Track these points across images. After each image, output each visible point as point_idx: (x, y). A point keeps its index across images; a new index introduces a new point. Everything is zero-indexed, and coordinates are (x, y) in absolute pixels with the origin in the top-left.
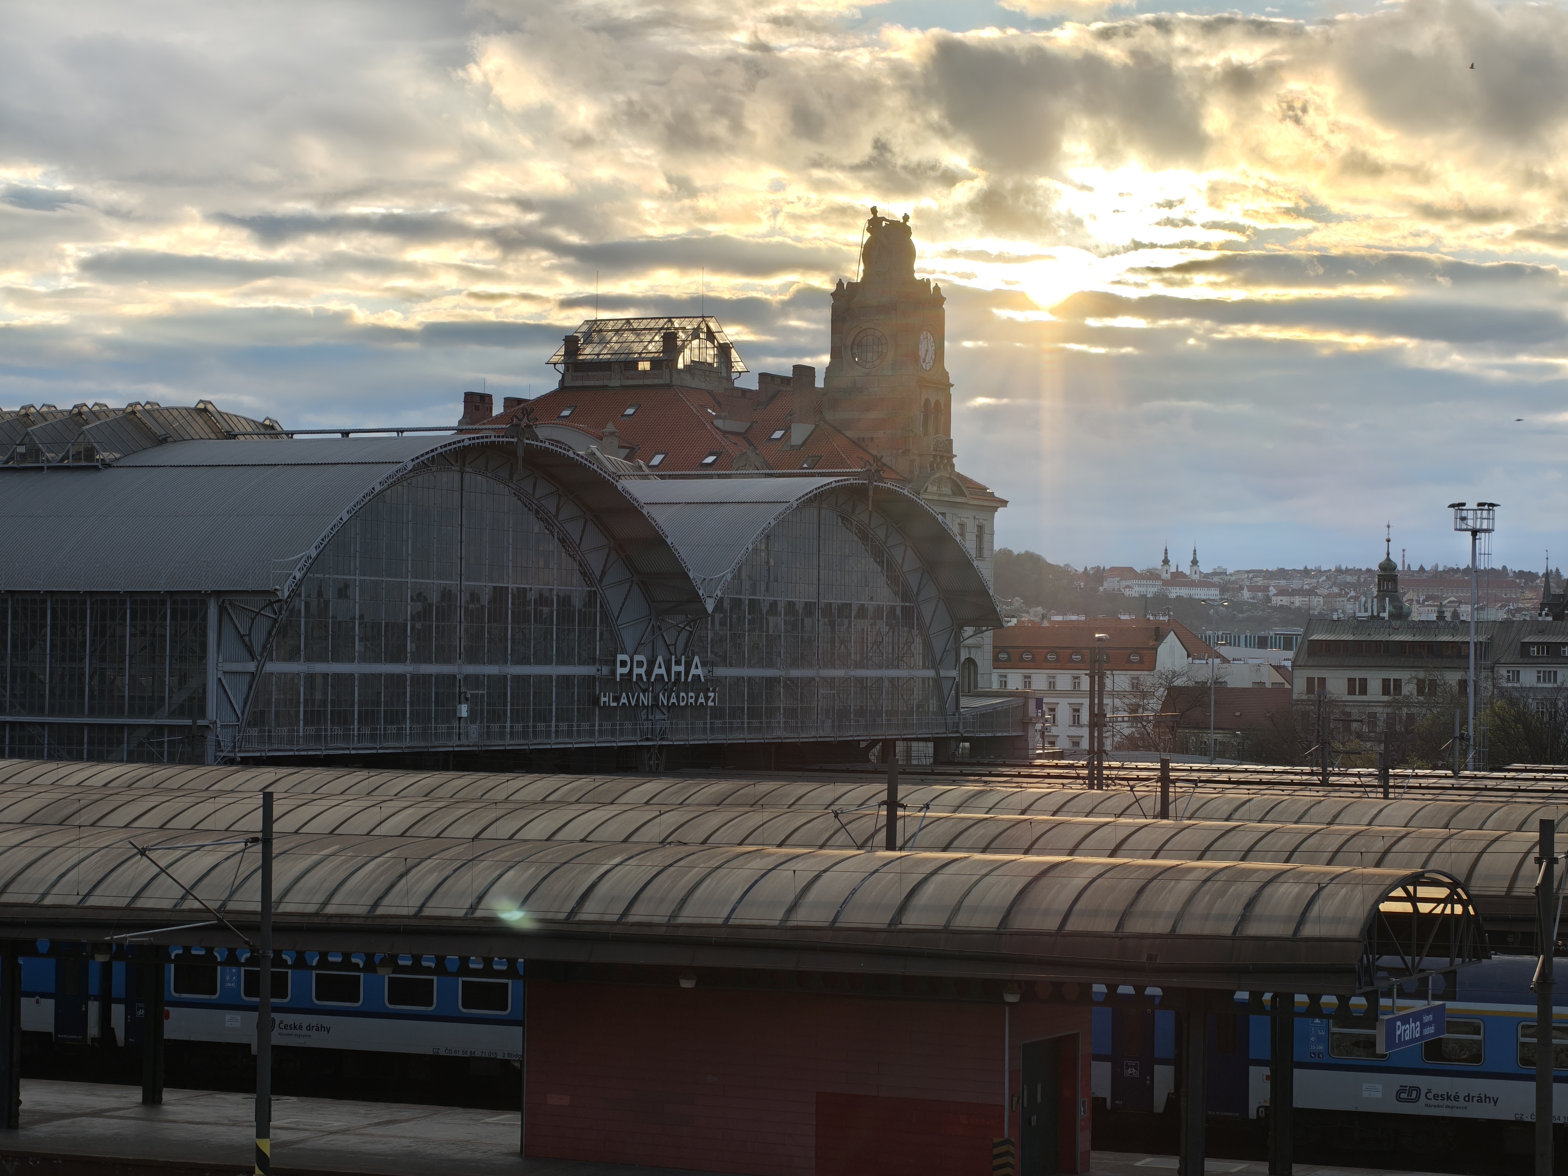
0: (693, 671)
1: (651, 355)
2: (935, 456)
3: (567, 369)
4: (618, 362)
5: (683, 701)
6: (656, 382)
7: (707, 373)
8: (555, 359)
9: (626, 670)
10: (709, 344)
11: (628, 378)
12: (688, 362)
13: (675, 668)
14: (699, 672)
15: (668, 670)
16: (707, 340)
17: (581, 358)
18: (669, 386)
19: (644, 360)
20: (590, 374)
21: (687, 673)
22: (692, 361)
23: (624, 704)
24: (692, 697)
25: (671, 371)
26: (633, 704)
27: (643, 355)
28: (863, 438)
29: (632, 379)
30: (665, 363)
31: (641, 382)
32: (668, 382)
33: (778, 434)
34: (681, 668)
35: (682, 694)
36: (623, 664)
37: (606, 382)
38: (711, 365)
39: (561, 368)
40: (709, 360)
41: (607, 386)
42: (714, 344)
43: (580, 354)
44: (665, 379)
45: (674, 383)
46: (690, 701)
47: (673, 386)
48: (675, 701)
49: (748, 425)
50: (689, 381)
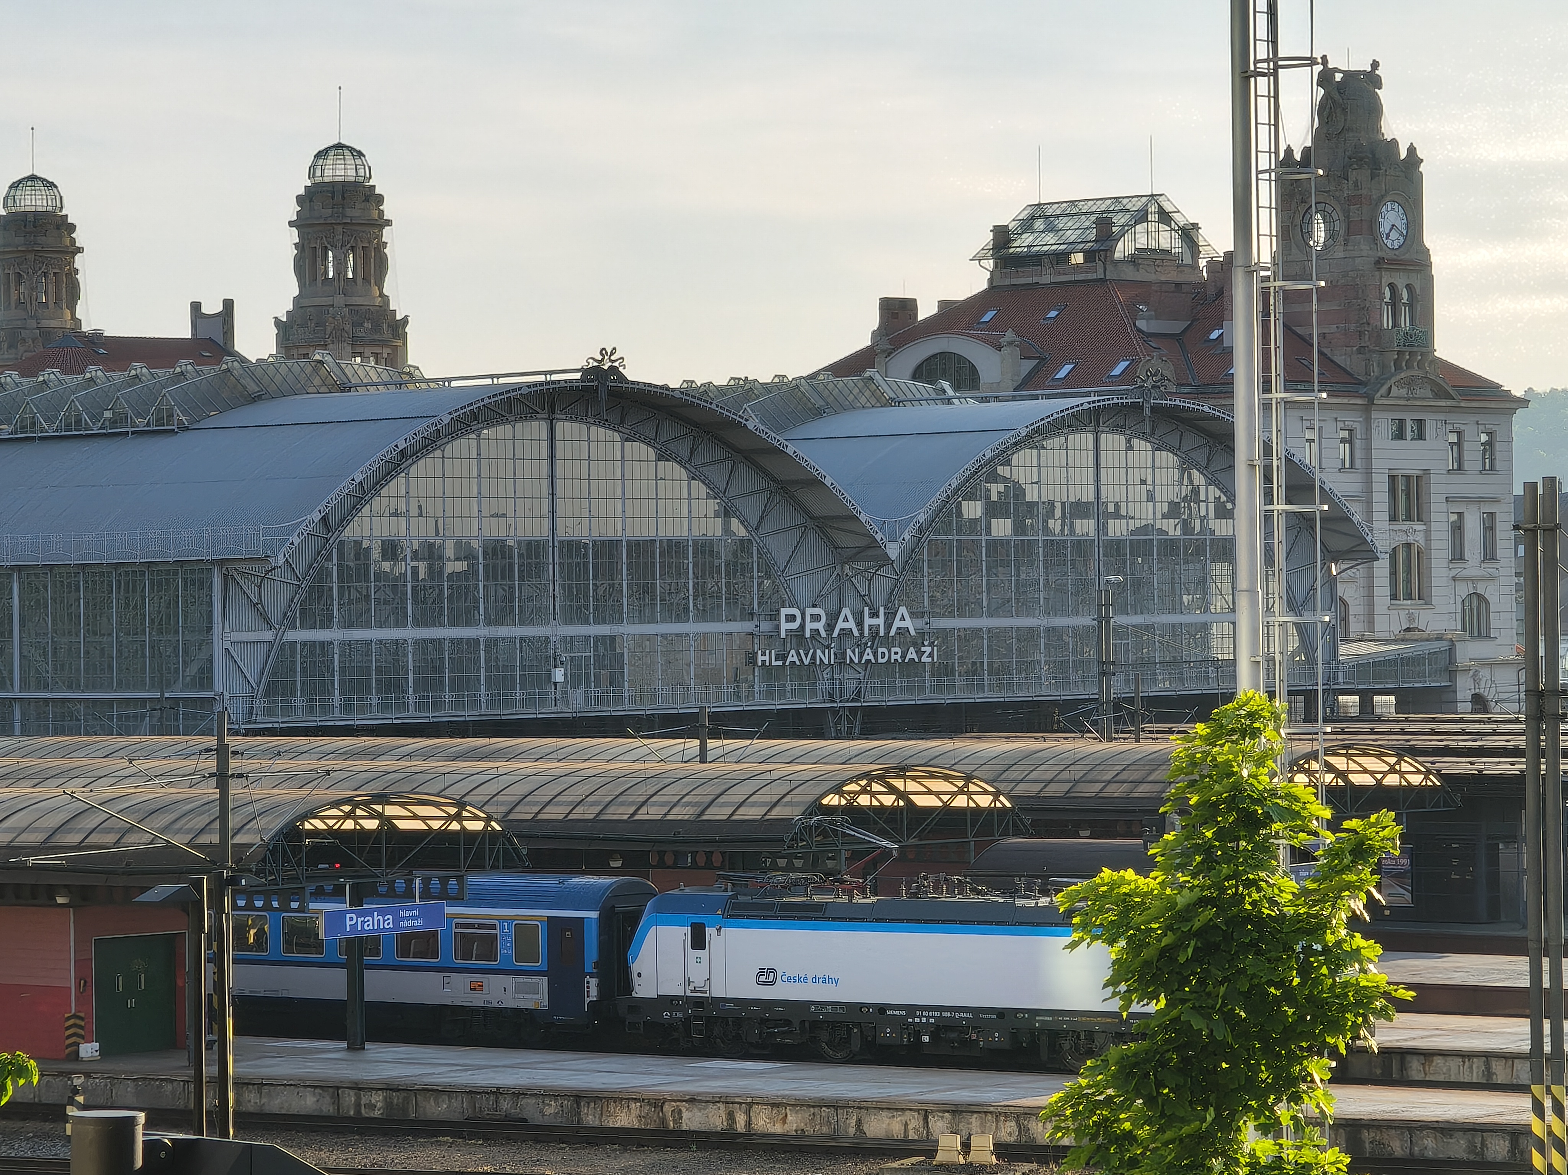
0: (898, 623)
1: (1084, 245)
2: (1400, 353)
3: (996, 265)
4: (1049, 255)
5: (883, 657)
6: (1090, 276)
7: (1162, 261)
8: (984, 253)
9: (794, 626)
10: (1163, 227)
11: (1060, 274)
12: (1130, 250)
13: (868, 621)
14: (908, 623)
15: (860, 624)
16: (1158, 221)
17: (1011, 250)
18: (1103, 281)
19: (1077, 251)
20: (1020, 270)
21: (888, 626)
22: (1136, 249)
23: (793, 663)
24: (896, 653)
25: (1108, 264)
26: (806, 662)
27: (1073, 246)
29: (1064, 274)
30: (1101, 254)
31: (1075, 277)
32: (1105, 275)
34: (880, 621)
35: (883, 650)
36: (791, 618)
37: (1038, 280)
38: (1165, 251)
39: (989, 264)
40: (1164, 247)
41: (1035, 284)
42: (1169, 226)
43: (1011, 247)
44: (1100, 273)
45: (1111, 276)
46: (893, 657)
47: (1109, 280)
48: (871, 657)
49: (1188, 324)
50: (1131, 273)
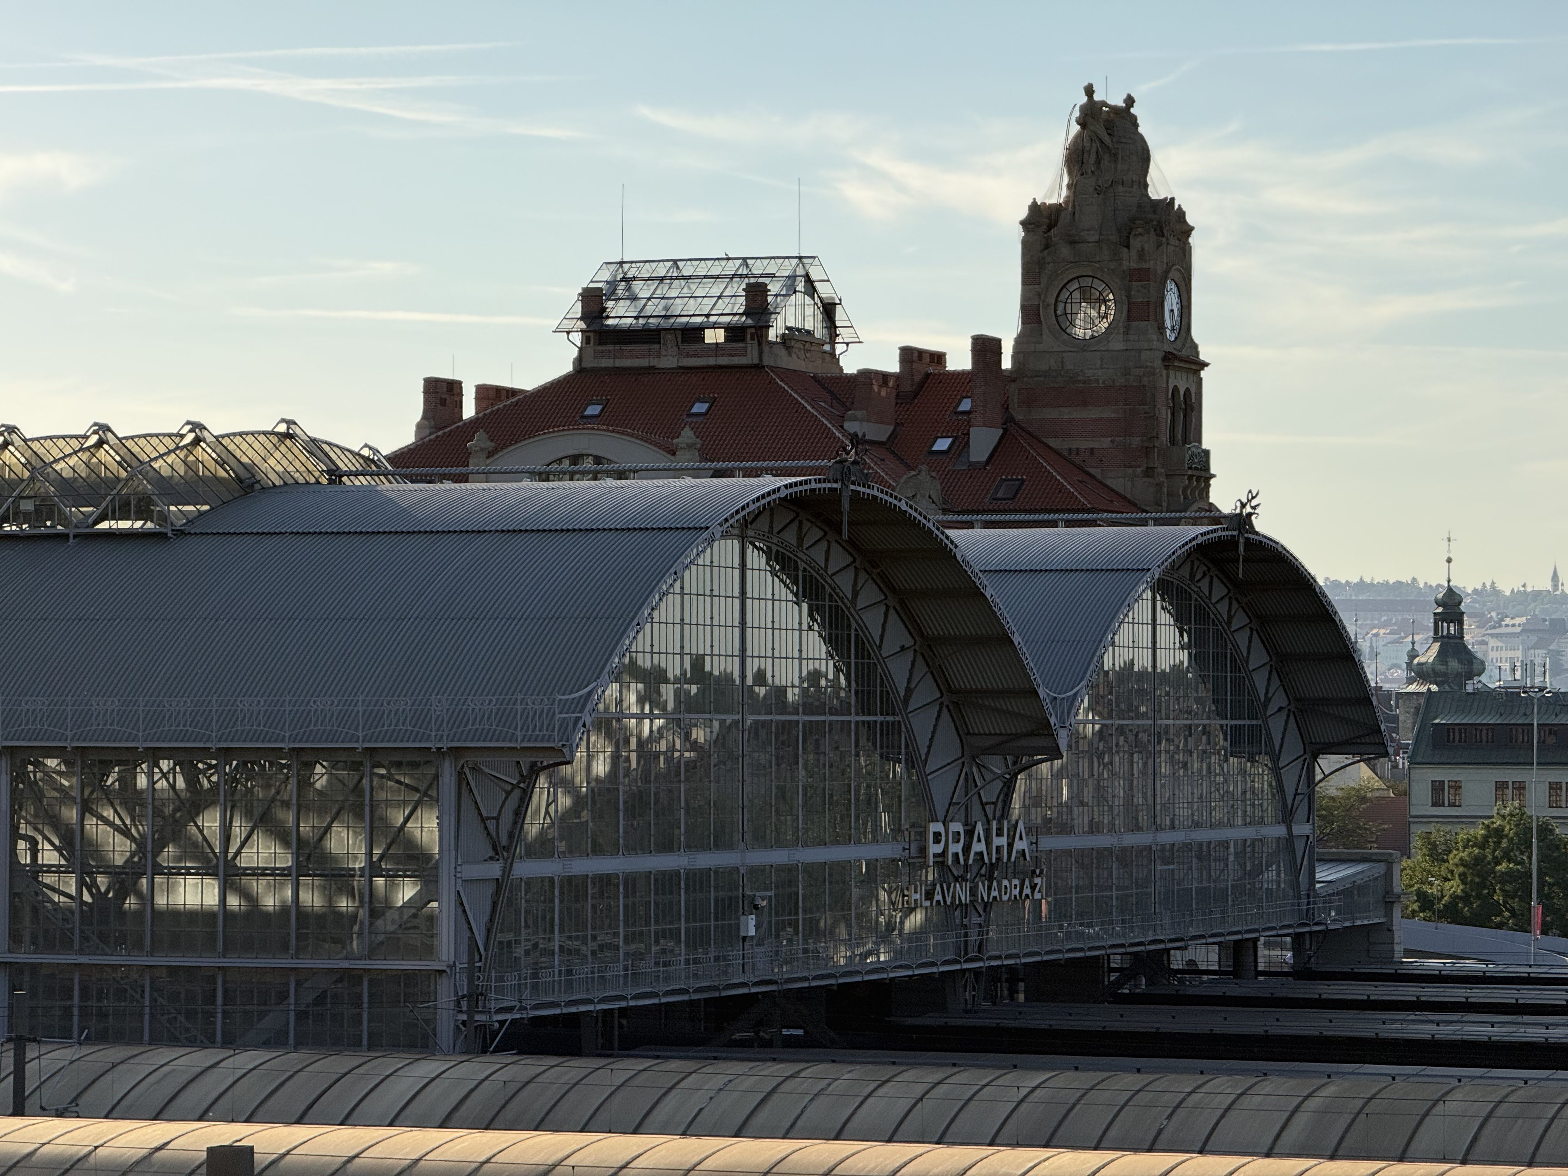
0: (1017, 845)
1: (727, 319)
2: (1190, 477)
3: (586, 340)
4: (672, 330)
5: (1006, 893)
6: (736, 361)
7: (807, 345)
8: (568, 324)
9: (938, 849)
10: (808, 300)
11: (688, 355)
12: (782, 331)
13: (997, 841)
14: (1024, 845)
15: (989, 845)
16: (805, 293)
17: (610, 322)
18: (758, 367)
19: (714, 326)
20: (624, 347)
21: (1010, 848)
22: (787, 328)
23: (938, 902)
24: (1016, 887)
25: (760, 344)
26: (949, 902)
27: (713, 319)
28: (1077, 449)
29: (695, 356)
30: (749, 331)
31: (711, 361)
32: (756, 361)
33: (942, 444)
34: (1003, 841)
35: (1005, 882)
36: (937, 837)
37: (654, 362)
38: (809, 332)
39: (577, 338)
40: (809, 326)
41: (653, 368)
42: (813, 299)
43: (608, 317)
44: (750, 357)
45: (765, 363)
46: (1014, 892)
47: (763, 367)
48: (996, 893)
49: (892, 428)
50: (785, 361)
